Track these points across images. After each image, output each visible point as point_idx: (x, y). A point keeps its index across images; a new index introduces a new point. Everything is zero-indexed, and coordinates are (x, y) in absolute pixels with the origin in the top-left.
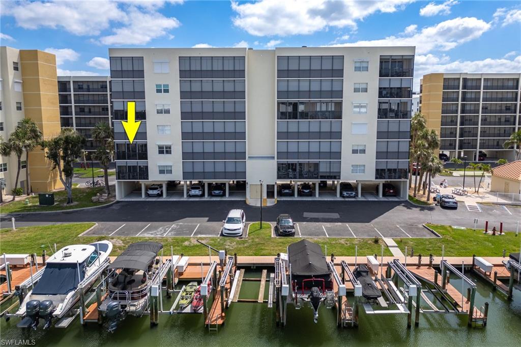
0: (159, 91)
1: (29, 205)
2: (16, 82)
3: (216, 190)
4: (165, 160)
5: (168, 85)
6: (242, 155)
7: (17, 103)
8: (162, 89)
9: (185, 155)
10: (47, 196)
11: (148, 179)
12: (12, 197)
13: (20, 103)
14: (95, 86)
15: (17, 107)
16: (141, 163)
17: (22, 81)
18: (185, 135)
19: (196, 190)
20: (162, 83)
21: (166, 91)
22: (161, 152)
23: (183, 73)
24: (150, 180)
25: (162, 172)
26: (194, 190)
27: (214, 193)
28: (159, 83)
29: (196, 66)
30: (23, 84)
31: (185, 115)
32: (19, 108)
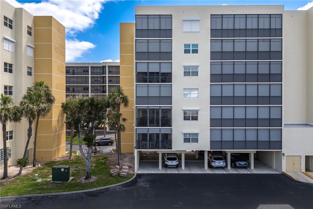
0: (187, 51)
1: (40, 180)
2: (29, 46)
3: (241, 161)
4: (190, 127)
5: (197, 45)
6: (279, 122)
7: (28, 67)
8: (191, 49)
9: (214, 123)
10: (62, 170)
11: (171, 148)
12: (19, 169)
13: (31, 68)
14: (80, 70)
15: (28, 72)
16: (164, 130)
17: (34, 47)
18: (214, 100)
19: (220, 161)
20: (191, 42)
21: (195, 51)
22: (186, 118)
23: (214, 32)
24: (173, 150)
25: (187, 140)
26: (218, 161)
27: (240, 164)
28: (187, 43)
29: (228, 25)
30: (35, 50)
31: (214, 78)
32: (30, 74)
